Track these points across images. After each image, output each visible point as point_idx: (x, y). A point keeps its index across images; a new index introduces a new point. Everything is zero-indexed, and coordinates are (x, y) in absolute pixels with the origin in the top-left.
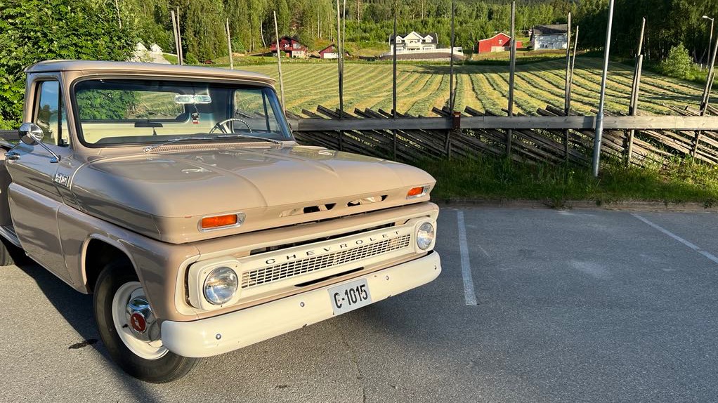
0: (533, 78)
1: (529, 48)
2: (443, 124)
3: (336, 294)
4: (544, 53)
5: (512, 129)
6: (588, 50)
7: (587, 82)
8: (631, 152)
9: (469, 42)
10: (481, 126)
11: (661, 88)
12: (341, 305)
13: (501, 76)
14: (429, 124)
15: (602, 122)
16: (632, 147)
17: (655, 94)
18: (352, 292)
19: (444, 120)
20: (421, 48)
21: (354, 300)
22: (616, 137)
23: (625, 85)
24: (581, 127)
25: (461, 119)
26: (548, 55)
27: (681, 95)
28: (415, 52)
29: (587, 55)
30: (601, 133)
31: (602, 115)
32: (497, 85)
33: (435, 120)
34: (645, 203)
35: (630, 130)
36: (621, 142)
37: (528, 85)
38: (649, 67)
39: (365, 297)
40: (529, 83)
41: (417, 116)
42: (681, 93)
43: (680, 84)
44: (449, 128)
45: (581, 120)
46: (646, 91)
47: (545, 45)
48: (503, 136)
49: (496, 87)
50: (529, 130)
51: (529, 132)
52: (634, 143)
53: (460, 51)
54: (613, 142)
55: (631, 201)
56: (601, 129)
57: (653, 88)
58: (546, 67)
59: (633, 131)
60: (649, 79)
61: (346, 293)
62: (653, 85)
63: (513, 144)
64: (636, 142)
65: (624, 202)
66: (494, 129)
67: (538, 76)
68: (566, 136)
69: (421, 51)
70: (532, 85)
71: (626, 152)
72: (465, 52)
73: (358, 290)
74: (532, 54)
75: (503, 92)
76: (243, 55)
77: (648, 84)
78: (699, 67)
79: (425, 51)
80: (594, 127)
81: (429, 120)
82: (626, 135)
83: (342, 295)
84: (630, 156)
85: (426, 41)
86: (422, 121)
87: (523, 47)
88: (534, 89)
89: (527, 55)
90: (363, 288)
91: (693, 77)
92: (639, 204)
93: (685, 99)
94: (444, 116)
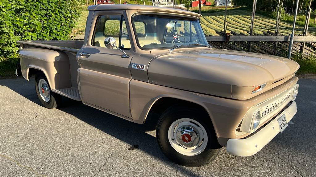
0: (218, 19)
1: (214, 5)
2: (221, 39)
4: (221, 7)
5: (252, 42)
6: (240, 7)
7: (242, 21)
8: (303, 52)
9: (188, 2)
10: (238, 40)
11: (273, 24)
12: (282, 127)
13: (204, 18)
14: (215, 39)
15: (293, 39)
16: (304, 50)
17: (271, 26)
19: (222, 37)
20: (167, 4)
21: (284, 125)
22: (297, 45)
23: (258, 23)
24: (283, 40)
25: (230, 37)
26: (223, 9)
27: (282, 27)
28: (164, 6)
29: (240, 9)
30: (292, 44)
31: (293, 36)
32: (203, 22)
33: (217, 37)
34: (314, 75)
35: (303, 42)
36: (299, 47)
37: (216, 22)
38: (267, 15)
40: (217, 21)
41: (209, 35)
42: (282, 26)
43: (281, 22)
44: (224, 41)
45: (283, 37)
46: (267, 25)
47: (221, 4)
48: (247, 45)
49: (202, 23)
50: (259, 42)
51: (259, 43)
52: (305, 48)
53: (184, 6)
54: (296, 47)
55: (308, 74)
56: (292, 42)
57: (270, 24)
58: (223, 14)
59: (305, 43)
60: (268, 20)
61: (282, 121)
62: (270, 23)
63: (252, 48)
64: (306, 48)
65: (305, 75)
66: (244, 42)
67: (220, 18)
68: (276, 45)
69: (167, 6)
70: (218, 22)
71: (301, 52)
72: (186, 6)
74: (216, 8)
75: (207, 25)
76: (84, 6)
77: (268, 22)
78: (288, 15)
79: (168, 6)
80: (289, 40)
81: (215, 37)
82: (301, 44)
83: (281, 123)
84: (303, 54)
85: (169, 1)
86: (212, 37)
87: (211, 5)
88: (220, 24)
89: (214, 8)
90: (285, 119)
91: (286, 20)
92: (312, 75)
93: (285, 29)
94: (221, 35)
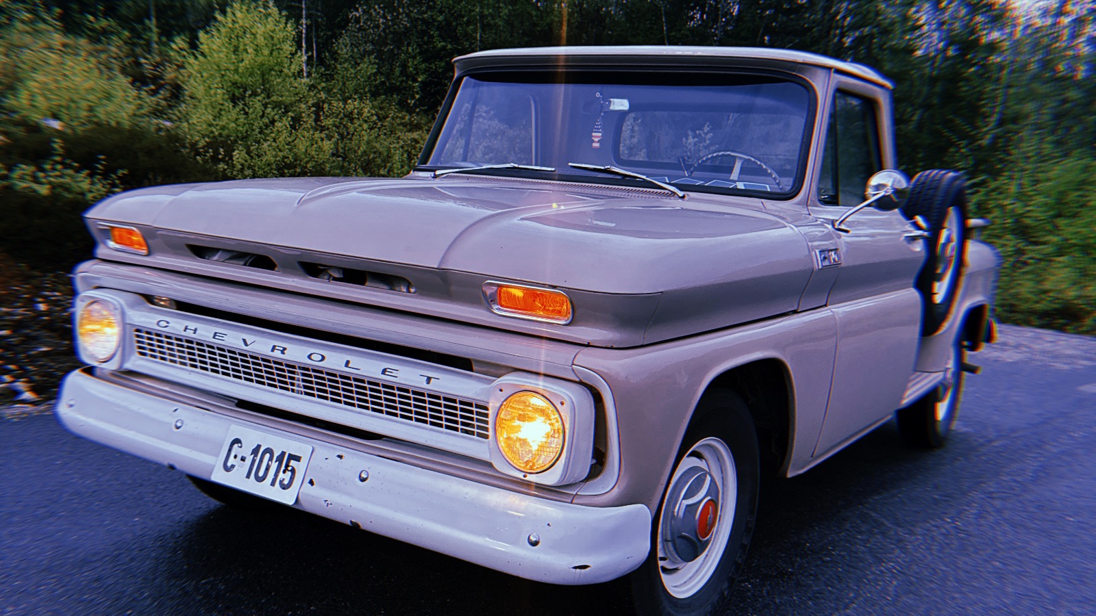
3: (237, 441)
12: (233, 466)
18: (267, 456)
21: (261, 474)
39: (286, 482)
61: (255, 451)
73: (280, 459)
83: (246, 450)
90: (293, 463)
